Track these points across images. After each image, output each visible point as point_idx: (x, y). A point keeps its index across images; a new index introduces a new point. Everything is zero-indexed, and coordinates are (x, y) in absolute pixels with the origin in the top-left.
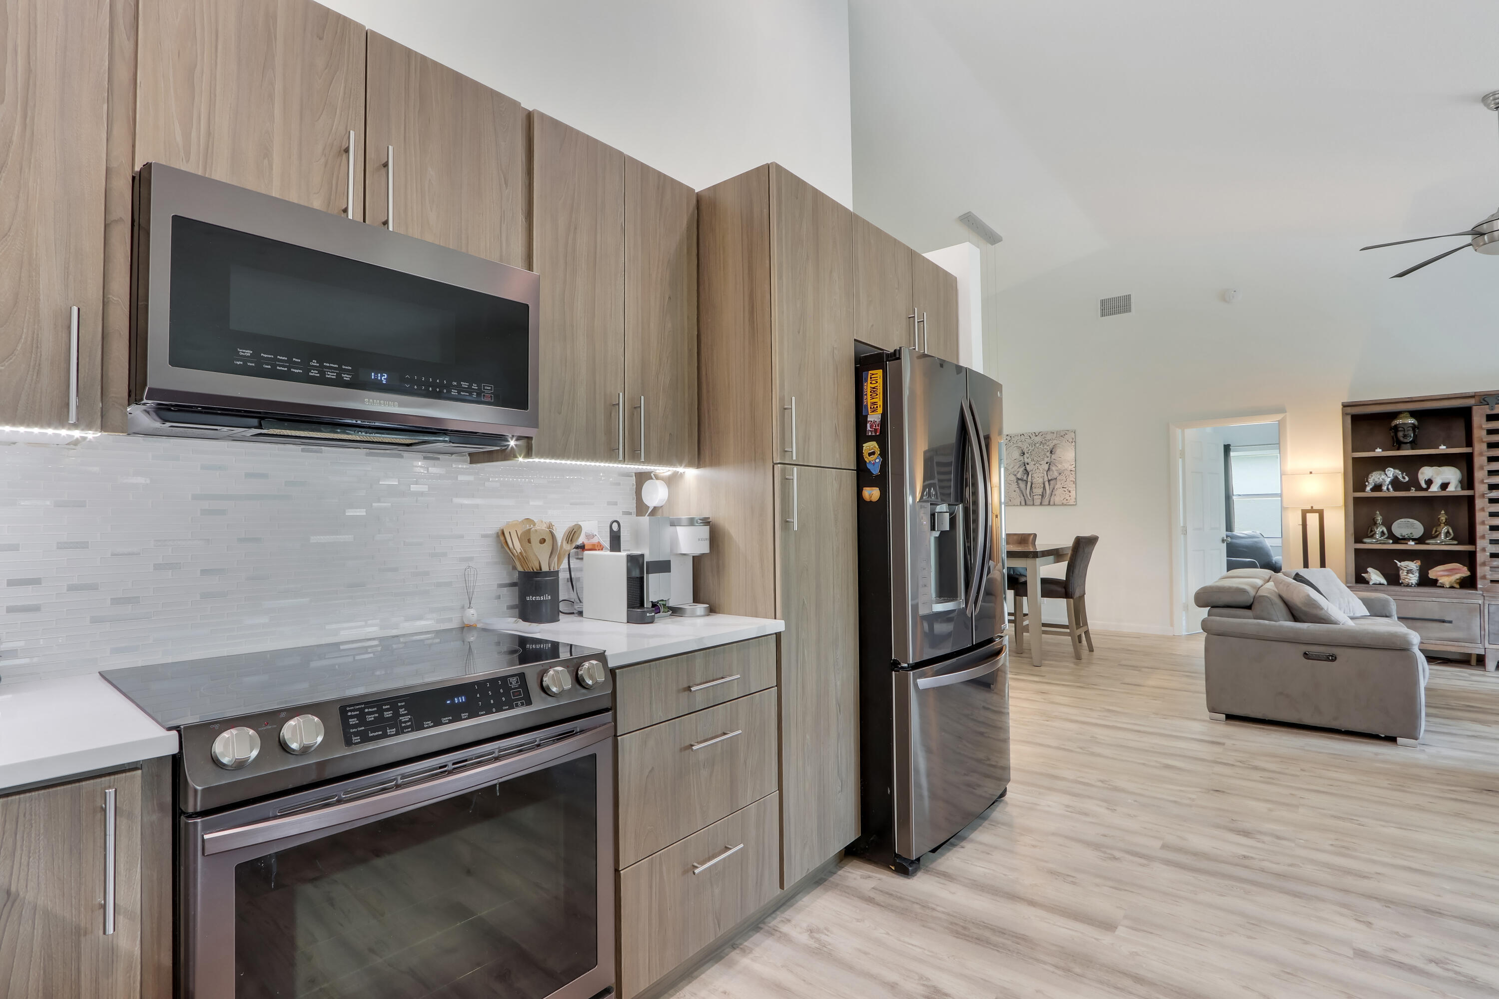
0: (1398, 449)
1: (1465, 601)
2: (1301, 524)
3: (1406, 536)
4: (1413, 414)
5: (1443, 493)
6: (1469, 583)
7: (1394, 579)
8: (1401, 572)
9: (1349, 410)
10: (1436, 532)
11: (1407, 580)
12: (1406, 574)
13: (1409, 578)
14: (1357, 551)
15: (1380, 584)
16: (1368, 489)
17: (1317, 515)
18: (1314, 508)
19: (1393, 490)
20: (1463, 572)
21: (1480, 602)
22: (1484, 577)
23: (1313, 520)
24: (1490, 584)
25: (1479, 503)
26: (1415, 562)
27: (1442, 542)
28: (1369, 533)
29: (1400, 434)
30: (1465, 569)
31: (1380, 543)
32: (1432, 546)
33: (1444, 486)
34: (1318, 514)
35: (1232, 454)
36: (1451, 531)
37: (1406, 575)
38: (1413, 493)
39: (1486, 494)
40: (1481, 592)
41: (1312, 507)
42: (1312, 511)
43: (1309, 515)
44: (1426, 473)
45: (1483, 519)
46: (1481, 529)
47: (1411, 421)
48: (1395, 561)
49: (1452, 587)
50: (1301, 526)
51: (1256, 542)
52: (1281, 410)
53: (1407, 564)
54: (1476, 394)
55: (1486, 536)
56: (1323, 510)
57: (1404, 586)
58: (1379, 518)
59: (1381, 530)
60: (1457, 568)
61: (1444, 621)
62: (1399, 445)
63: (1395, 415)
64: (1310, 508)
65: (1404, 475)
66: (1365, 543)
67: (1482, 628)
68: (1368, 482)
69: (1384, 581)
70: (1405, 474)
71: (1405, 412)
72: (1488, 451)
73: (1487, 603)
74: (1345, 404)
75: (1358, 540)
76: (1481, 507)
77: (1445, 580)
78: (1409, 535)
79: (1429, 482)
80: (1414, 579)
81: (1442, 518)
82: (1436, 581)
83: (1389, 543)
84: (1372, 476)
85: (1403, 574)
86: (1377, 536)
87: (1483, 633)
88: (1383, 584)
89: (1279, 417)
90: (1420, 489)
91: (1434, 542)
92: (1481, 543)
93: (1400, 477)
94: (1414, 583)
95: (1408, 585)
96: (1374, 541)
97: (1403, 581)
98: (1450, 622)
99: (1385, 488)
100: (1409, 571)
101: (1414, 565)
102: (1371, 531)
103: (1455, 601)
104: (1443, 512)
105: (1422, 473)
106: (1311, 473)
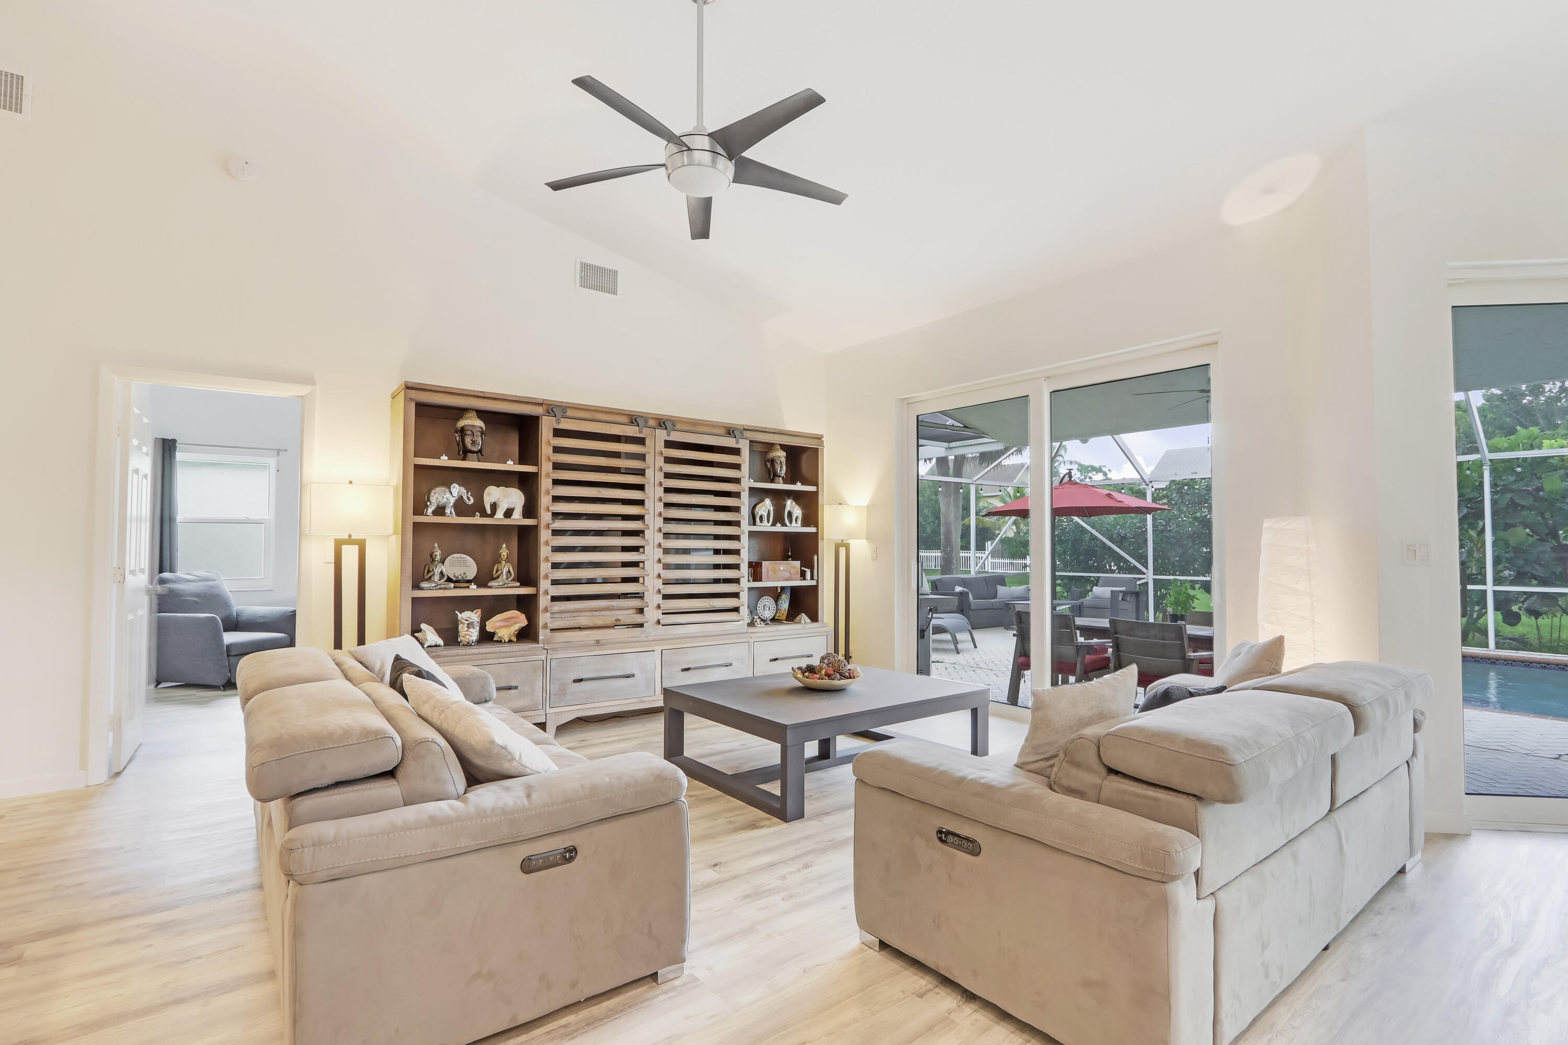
0: (464, 459)
1: (530, 658)
2: (333, 561)
3: (460, 578)
4: (482, 414)
5: (507, 522)
6: (527, 634)
7: (451, 637)
8: (460, 626)
9: (413, 394)
10: (497, 571)
11: (468, 637)
12: (466, 629)
13: (470, 633)
14: (414, 600)
15: (436, 646)
16: (430, 510)
17: (356, 548)
18: (353, 537)
19: (456, 515)
20: (521, 620)
21: (543, 657)
22: (545, 626)
23: (350, 555)
24: (550, 634)
25: (545, 535)
26: (475, 611)
27: (504, 585)
28: (425, 574)
29: (468, 440)
30: (523, 616)
31: (440, 589)
32: (494, 590)
33: (508, 513)
34: (357, 546)
35: (179, 456)
36: (511, 570)
37: (467, 631)
38: (477, 520)
39: (551, 524)
40: (543, 645)
41: (350, 536)
42: (350, 541)
43: (346, 549)
44: (492, 494)
45: (547, 555)
46: (544, 568)
47: (480, 423)
48: (456, 612)
49: (510, 641)
50: (333, 564)
51: (211, 586)
52: (308, 380)
53: (468, 616)
54: (545, 402)
55: (549, 575)
56: (365, 540)
57: (463, 645)
58: (438, 553)
59: (440, 570)
60: (513, 615)
61: (510, 688)
62: (465, 453)
63: (461, 412)
64: (347, 537)
65: (469, 496)
66: (422, 589)
67: (544, 690)
68: (430, 502)
69: (440, 642)
70: (470, 493)
71: (473, 410)
72: (553, 472)
73: (549, 657)
74: (409, 385)
75: (416, 586)
76: (545, 540)
77: (505, 633)
78: (463, 575)
79: (494, 506)
80: (474, 634)
81: (504, 553)
82: (493, 634)
83: (450, 589)
84: (435, 493)
85: (462, 628)
86: (436, 578)
87: (544, 695)
88: (439, 646)
89: (301, 390)
90: (484, 514)
91: (497, 584)
92: (544, 584)
93: (465, 498)
94: (474, 640)
95: (468, 645)
96: (433, 585)
97: (464, 639)
98: (516, 688)
99: (448, 511)
100: (470, 625)
101: (474, 616)
102: (429, 572)
103: (520, 659)
104: (504, 546)
105: (489, 494)
106: (351, 482)
